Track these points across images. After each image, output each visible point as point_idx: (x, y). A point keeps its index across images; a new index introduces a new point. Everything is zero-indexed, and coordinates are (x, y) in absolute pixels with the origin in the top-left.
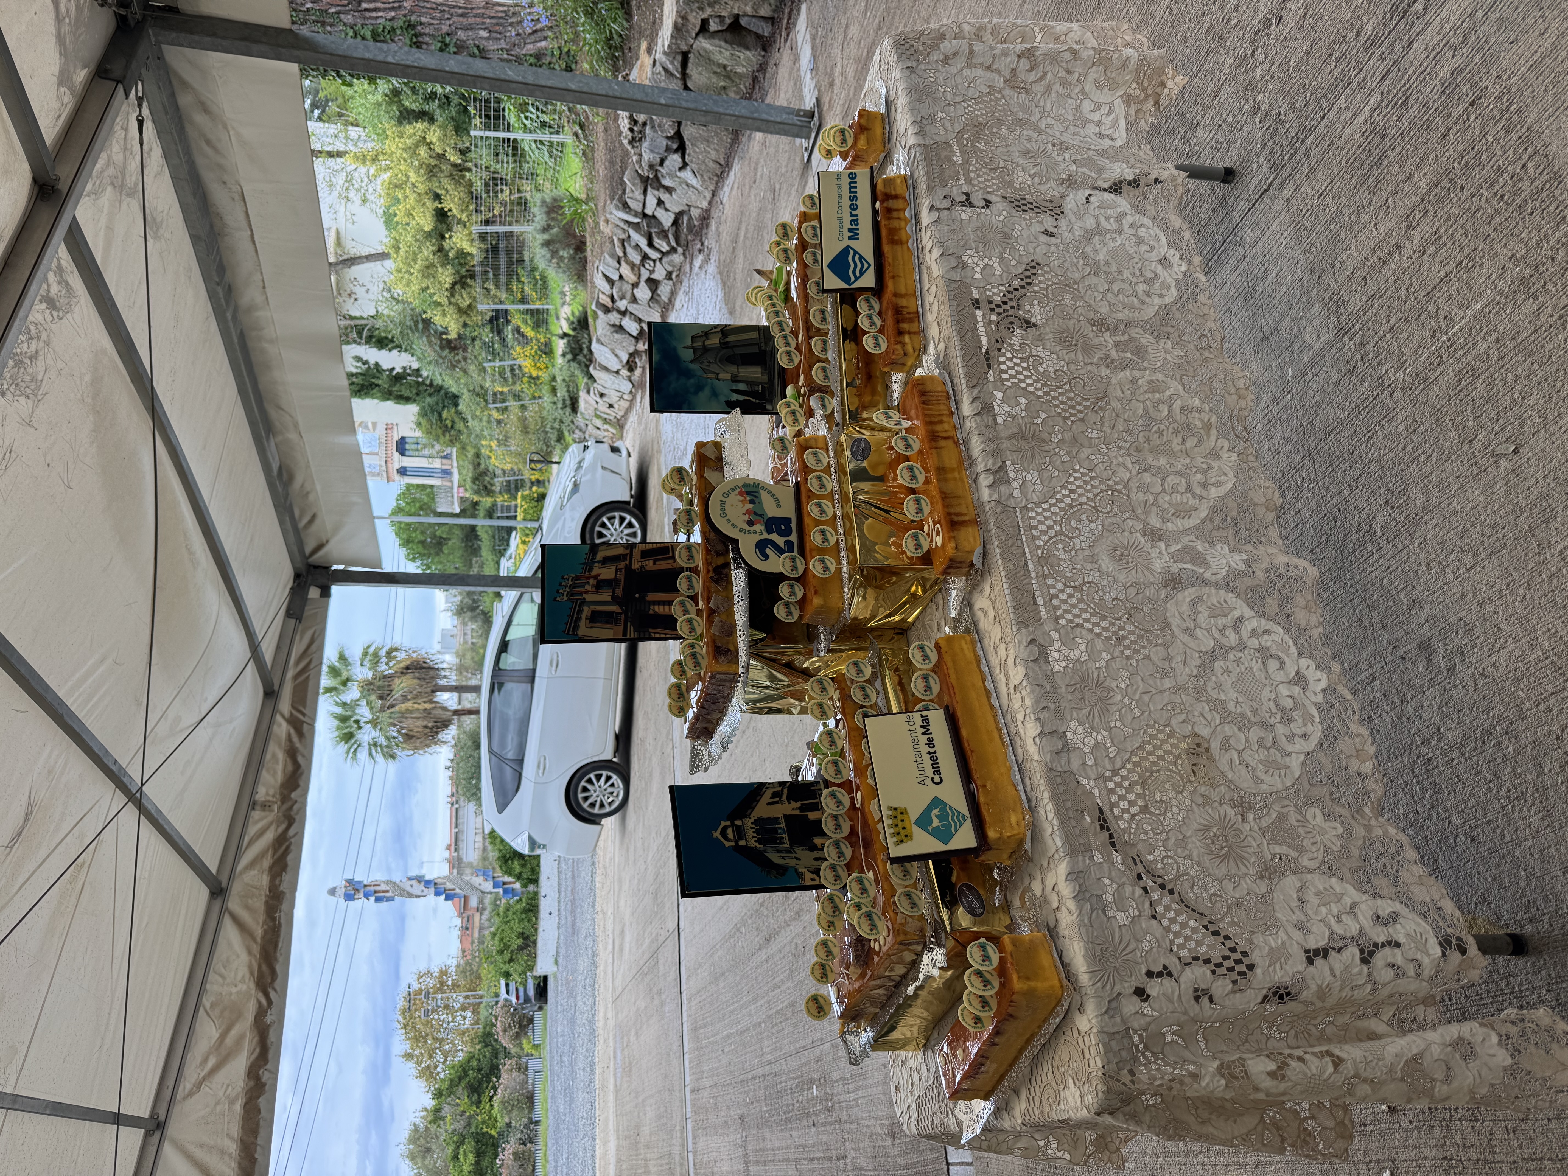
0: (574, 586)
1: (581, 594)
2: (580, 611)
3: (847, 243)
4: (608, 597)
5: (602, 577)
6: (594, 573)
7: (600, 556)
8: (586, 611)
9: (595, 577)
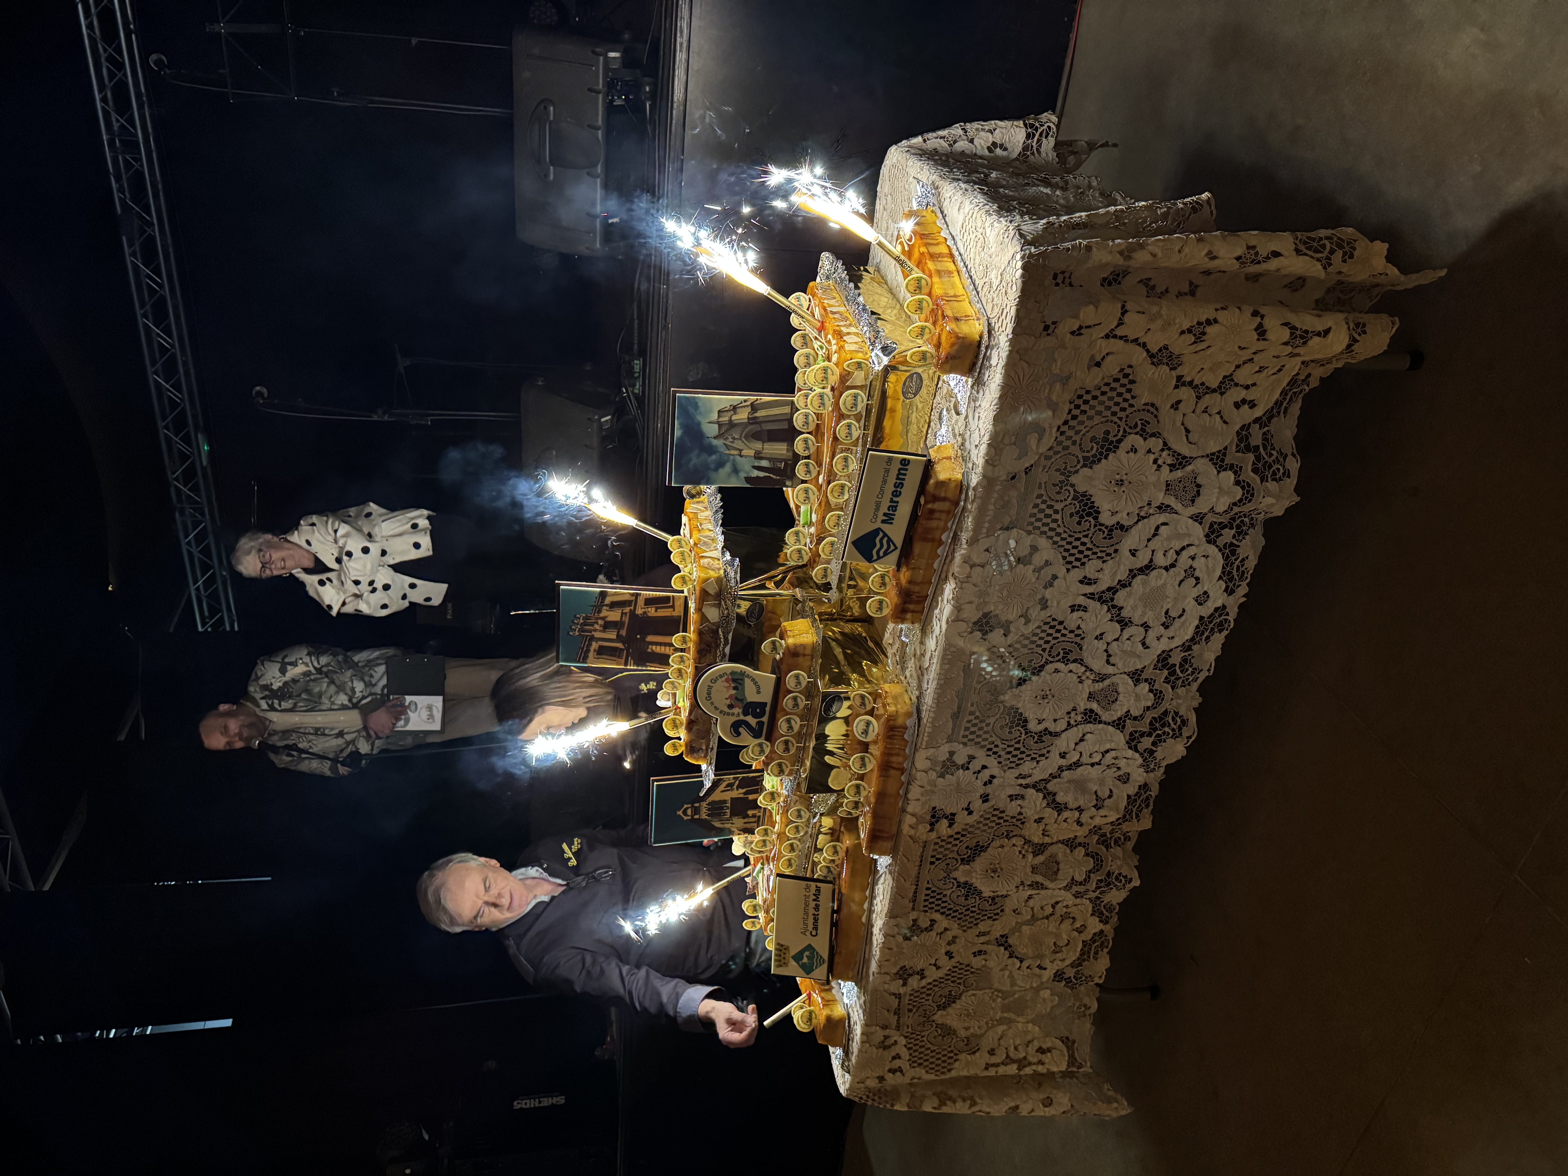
0: (585, 624)
1: (590, 631)
2: (590, 645)
3: (878, 525)
4: (613, 636)
5: (609, 619)
6: (602, 615)
7: (608, 600)
8: (595, 645)
9: (603, 618)
